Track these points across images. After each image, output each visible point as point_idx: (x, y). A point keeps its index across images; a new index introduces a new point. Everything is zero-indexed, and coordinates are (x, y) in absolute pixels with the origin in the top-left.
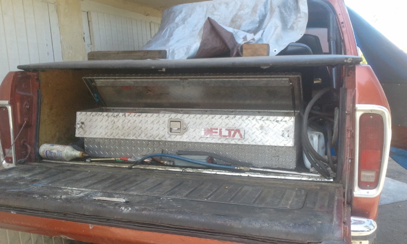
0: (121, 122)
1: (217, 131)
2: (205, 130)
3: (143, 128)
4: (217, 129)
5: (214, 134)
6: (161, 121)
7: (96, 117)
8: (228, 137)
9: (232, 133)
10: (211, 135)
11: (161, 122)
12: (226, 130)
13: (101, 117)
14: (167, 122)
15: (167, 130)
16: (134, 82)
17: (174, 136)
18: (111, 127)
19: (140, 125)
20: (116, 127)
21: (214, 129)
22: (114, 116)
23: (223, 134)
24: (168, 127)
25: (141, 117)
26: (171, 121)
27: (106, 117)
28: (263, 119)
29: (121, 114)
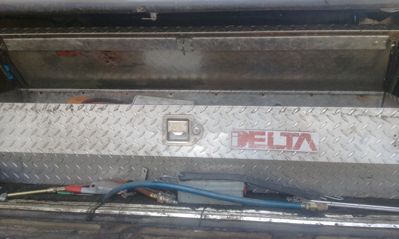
0: (64, 122)
1: (263, 137)
2: (239, 136)
3: (112, 133)
4: (263, 134)
5: (256, 143)
6: (148, 119)
7: (11, 112)
8: (285, 149)
9: (295, 140)
10: (252, 145)
11: (148, 121)
12: (282, 134)
13: (22, 112)
14: (160, 120)
15: (160, 136)
16: (84, 42)
17: (176, 148)
18: (43, 131)
19: (105, 127)
20: (55, 131)
21: (258, 133)
22: (49, 111)
23: (275, 144)
24: (163, 131)
25: (105, 112)
26: (169, 119)
27: (33, 113)
28: (356, 114)
29: (63, 106)
